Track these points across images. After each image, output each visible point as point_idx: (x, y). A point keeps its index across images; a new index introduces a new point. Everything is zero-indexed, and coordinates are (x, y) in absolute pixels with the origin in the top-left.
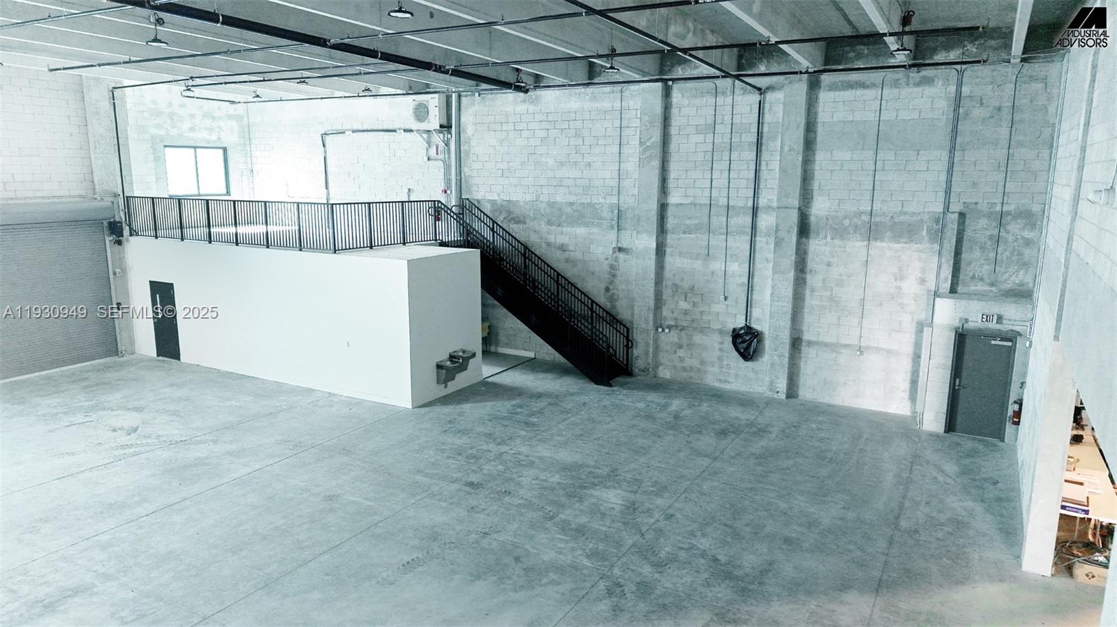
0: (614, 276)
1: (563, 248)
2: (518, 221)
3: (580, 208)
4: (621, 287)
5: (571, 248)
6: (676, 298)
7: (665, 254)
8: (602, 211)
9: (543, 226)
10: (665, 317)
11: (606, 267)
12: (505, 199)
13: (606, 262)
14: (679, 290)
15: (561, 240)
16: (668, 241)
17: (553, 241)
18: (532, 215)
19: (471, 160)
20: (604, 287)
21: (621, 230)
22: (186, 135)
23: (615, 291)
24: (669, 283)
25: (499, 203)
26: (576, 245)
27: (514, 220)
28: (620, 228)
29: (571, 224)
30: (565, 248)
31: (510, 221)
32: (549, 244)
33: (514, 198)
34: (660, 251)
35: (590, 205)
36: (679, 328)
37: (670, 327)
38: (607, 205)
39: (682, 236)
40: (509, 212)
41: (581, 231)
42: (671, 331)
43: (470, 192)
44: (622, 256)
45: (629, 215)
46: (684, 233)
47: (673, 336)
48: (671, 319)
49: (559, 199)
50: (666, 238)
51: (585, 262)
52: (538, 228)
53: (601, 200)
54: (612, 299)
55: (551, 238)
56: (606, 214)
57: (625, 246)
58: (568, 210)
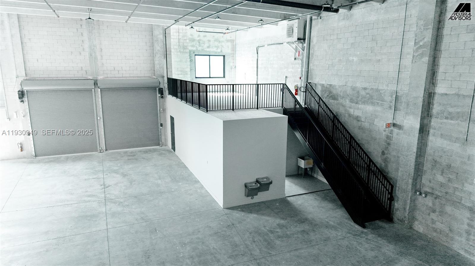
0: (389, 144)
1: (357, 119)
2: (334, 98)
3: (370, 92)
4: (392, 154)
5: (363, 120)
6: (434, 171)
7: (428, 134)
8: (385, 95)
9: (348, 102)
10: (423, 184)
11: (384, 137)
12: (328, 84)
13: (384, 133)
14: (437, 166)
15: (357, 113)
16: (432, 124)
17: (352, 114)
18: (342, 95)
19: (314, 59)
20: (381, 151)
21: (397, 110)
22: (205, 50)
23: (388, 156)
24: (430, 158)
25: (325, 86)
26: (366, 118)
27: (332, 97)
28: (396, 109)
29: (364, 103)
30: (359, 119)
31: (330, 97)
32: (350, 115)
33: (333, 83)
34: (424, 130)
35: (377, 90)
36: (435, 196)
37: (426, 194)
38: (389, 91)
39: (445, 121)
40: (330, 92)
41: (369, 108)
42: (428, 197)
43: (311, 79)
44: (396, 130)
45: (404, 100)
46: (447, 118)
47: (429, 201)
48: (428, 186)
49: (358, 85)
50: (430, 121)
51: (370, 131)
52: (344, 104)
53: (385, 87)
54: (386, 161)
55: (351, 111)
56: (388, 98)
57: (398, 123)
58: (363, 93)
